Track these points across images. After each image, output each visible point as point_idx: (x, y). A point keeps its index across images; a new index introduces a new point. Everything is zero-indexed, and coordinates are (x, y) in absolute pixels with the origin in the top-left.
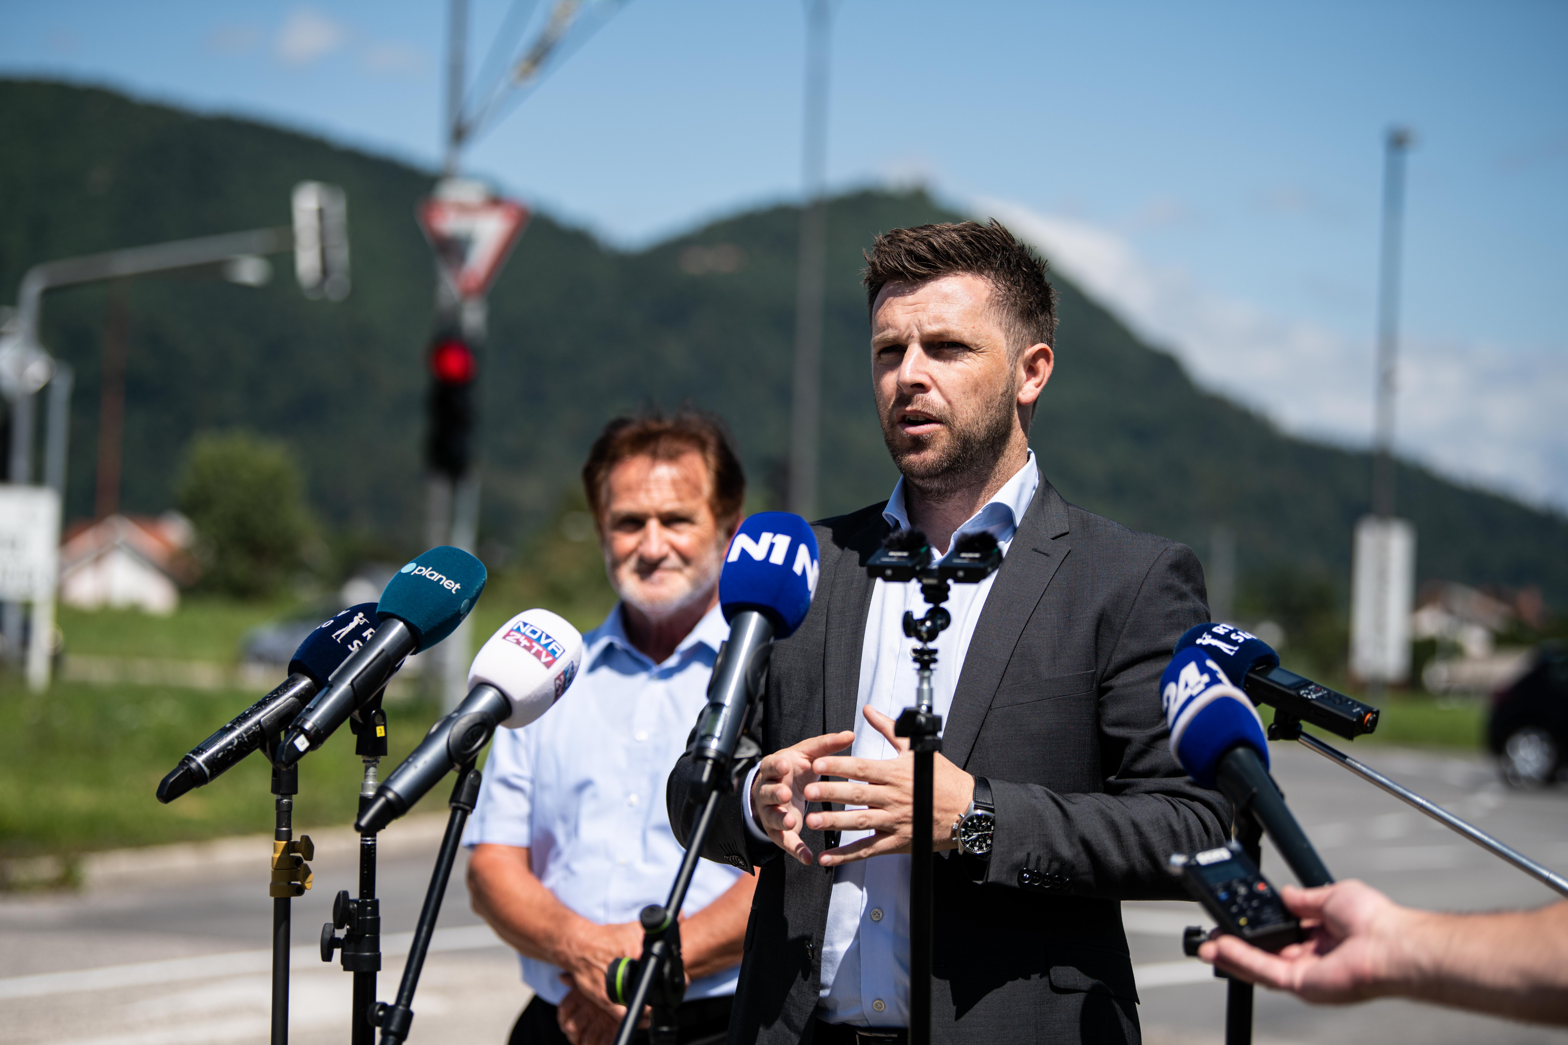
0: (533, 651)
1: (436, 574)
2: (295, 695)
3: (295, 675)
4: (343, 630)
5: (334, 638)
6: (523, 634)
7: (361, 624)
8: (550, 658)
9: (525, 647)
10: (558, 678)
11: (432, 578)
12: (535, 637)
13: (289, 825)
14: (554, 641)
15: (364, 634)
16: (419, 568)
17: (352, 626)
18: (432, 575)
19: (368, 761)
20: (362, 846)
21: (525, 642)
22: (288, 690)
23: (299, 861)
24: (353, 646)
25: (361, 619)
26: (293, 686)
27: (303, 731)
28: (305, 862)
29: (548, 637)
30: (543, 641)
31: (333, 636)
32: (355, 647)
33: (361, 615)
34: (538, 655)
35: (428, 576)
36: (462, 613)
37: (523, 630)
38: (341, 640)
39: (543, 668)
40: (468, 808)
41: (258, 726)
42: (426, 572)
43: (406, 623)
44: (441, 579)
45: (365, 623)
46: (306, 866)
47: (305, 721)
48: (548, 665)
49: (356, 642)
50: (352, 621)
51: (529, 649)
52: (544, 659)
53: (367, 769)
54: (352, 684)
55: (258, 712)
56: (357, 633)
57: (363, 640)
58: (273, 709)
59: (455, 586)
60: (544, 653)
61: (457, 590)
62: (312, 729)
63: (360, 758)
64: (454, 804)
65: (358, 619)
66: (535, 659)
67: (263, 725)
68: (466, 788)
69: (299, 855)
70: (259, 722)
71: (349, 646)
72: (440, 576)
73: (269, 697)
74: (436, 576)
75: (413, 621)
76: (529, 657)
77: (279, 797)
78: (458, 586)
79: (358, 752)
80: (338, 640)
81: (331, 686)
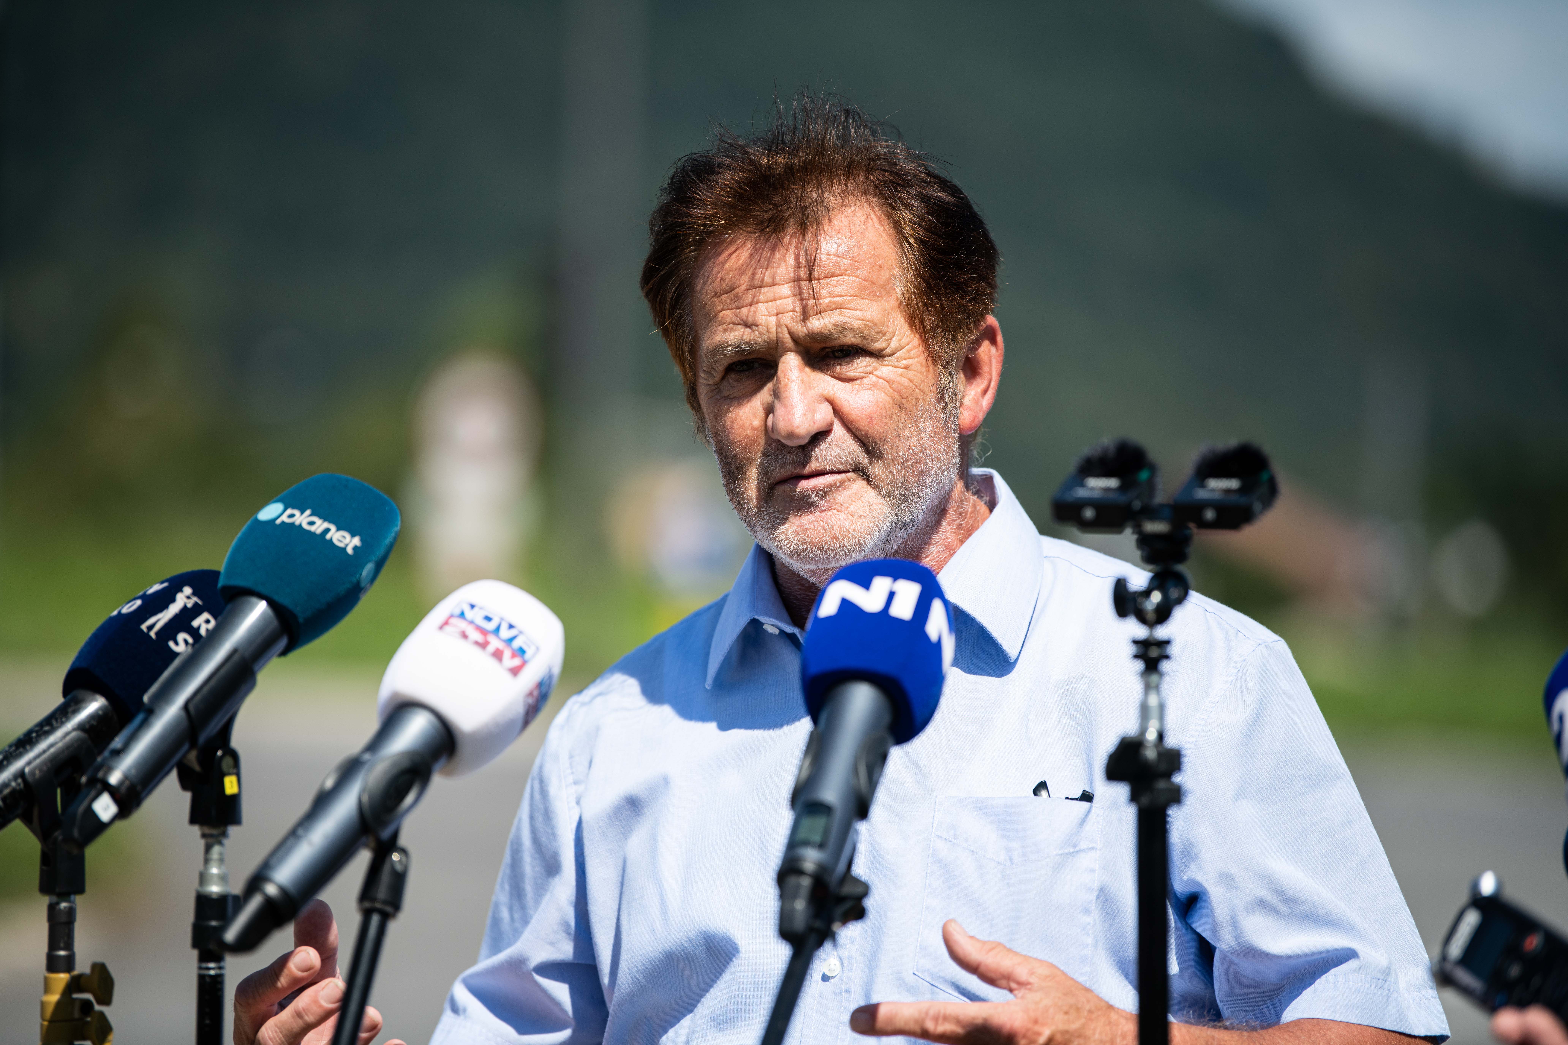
0: (491, 648)
1: (318, 521)
2: (81, 727)
3: (79, 693)
4: (159, 616)
5: (145, 630)
6: (471, 622)
7: (189, 605)
8: (517, 662)
9: (477, 643)
10: (530, 694)
11: (312, 529)
12: (491, 626)
13: (69, 946)
14: (521, 632)
15: (195, 623)
16: (289, 511)
17: (174, 609)
18: (312, 523)
19: (211, 836)
20: (202, 978)
21: (476, 636)
22: (68, 719)
23: (86, 1006)
24: (177, 643)
25: (188, 598)
26: (76, 711)
27: (107, 787)
28: (97, 1007)
29: (511, 627)
30: (505, 633)
31: (144, 627)
32: (181, 644)
33: (188, 590)
34: (498, 655)
35: (305, 526)
36: (363, 585)
37: (469, 614)
38: (157, 634)
39: (508, 676)
40: (389, 909)
41: (20, 780)
42: (302, 519)
43: (271, 603)
44: (327, 530)
45: (196, 604)
46: (102, 1015)
47: (110, 770)
48: (515, 671)
49: (182, 636)
50: (173, 600)
51: (483, 645)
52: (510, 662)
53: (208, 848)
54: (186, 707)
55: (20, 756)
56: (183, 621)
57: (194, 633)
58: (44, 752)
59: (351, 541)
60: (507, 654)
61: (355, 548)
62: (121, 783)
63: (196, 830)
64: (367, 905)
65: (184, 599)
66: (493, 662)
67: (30, 779)
68: (385, 878)
69: (89, 996)
70: (21, 774)
71: (171, 644)
72: (326, 525)
73: (37, 732)
74: (319, 526)
75: (284, 600)
76: (484, 659)
77: (54, 899)
78: (356, 541)
79: (193, 820)
80: (152, 634)
81: (150, 712)
